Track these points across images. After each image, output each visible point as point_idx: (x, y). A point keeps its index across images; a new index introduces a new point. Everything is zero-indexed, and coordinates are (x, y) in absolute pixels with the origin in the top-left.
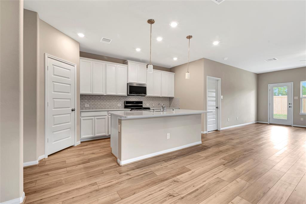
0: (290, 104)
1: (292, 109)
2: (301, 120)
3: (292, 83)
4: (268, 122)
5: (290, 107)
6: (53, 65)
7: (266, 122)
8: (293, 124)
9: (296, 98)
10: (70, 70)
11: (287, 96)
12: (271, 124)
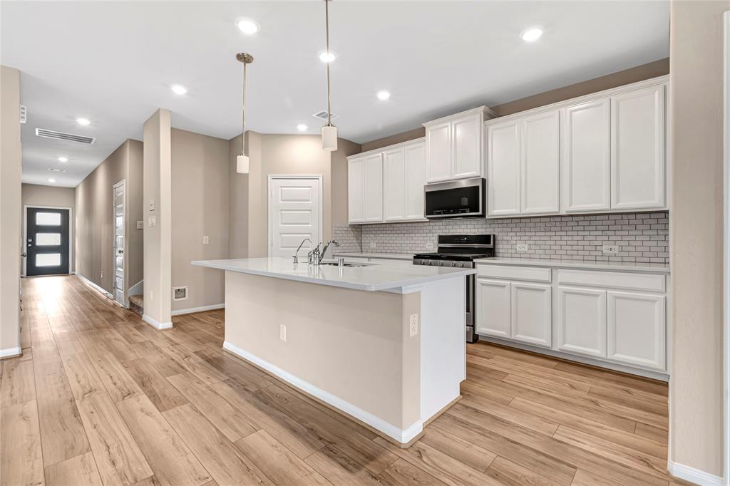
6: (281, 187)
10: (310, 187)
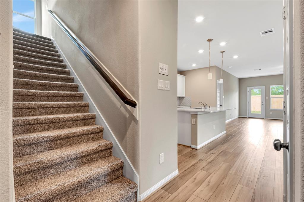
0: (263, 102)
1: (264, 106)
2: (271, 114)
3: (265, 86)
4: (247, 116)
5: (263, 104)
7: (246, 116)
8: (266, 117)
9: (267, 98)
11: (260, 96)
12: (249, 118)
